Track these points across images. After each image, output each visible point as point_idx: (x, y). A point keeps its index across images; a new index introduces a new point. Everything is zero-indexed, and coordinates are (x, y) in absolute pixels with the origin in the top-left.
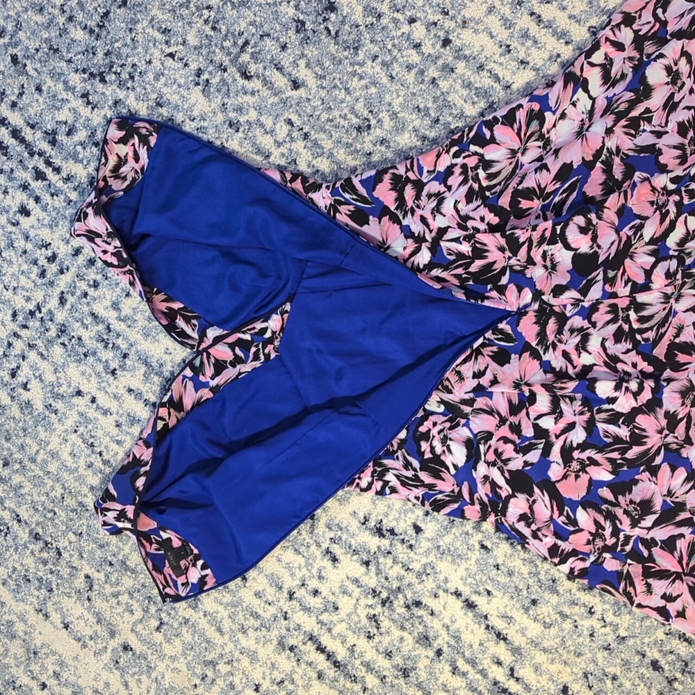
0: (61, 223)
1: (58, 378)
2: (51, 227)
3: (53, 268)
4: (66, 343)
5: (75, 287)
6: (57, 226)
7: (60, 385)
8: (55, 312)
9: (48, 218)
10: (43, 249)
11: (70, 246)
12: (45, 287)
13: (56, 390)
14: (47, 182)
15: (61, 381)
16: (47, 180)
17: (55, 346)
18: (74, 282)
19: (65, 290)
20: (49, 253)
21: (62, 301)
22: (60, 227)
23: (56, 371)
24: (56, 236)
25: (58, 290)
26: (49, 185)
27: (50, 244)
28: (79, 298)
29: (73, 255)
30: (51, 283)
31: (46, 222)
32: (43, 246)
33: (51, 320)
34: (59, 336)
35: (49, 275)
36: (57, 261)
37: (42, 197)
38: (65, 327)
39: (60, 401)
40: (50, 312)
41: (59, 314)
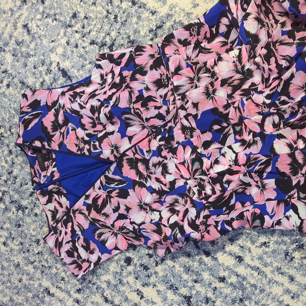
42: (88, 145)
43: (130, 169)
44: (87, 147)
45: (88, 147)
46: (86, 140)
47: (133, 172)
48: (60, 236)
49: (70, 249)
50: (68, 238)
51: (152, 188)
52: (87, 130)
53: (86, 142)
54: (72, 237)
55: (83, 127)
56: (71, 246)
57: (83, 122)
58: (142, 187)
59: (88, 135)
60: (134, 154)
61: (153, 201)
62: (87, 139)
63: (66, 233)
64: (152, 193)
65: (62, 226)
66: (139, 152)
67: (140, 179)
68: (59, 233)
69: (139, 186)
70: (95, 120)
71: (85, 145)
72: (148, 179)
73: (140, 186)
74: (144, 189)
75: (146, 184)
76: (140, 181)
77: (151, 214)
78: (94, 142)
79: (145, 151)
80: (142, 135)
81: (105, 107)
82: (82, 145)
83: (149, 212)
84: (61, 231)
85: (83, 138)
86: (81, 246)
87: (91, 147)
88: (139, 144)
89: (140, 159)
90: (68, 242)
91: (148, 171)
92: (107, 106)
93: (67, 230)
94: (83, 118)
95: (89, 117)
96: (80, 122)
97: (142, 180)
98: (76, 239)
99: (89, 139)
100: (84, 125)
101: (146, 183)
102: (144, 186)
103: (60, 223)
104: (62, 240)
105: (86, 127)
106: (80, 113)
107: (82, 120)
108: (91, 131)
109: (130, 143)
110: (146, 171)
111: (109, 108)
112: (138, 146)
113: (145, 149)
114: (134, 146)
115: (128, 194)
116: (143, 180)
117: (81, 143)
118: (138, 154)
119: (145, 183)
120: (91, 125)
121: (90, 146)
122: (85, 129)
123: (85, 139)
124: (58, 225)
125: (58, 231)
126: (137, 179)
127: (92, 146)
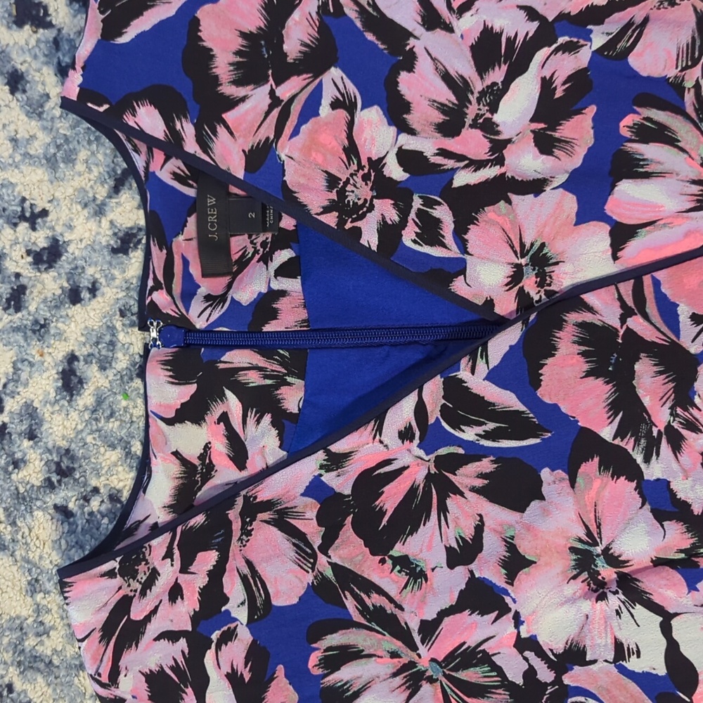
0: (83, 154)
1: (38, 610)
2: (51, 162)
3: (50, 283)
4: (71, 506)
5: (112, 344)
6: (70, 159)
7: (43, 631)
8: (45, 412)
9: (43, 138)
10: (24, 226)
11: (105, 223)
12: (19, 337)
13: (30, 642)
14: (49, 34)
15: (47, 619)
16: (49, 25)
17: (38, 514)
18: (112, 329)
19: (81, 352)
20: (40, 239)
21: (70, 381)
22: (80, 167)
23: (34, 587)
24: (65, 190)
25: (59, 351)
26: (56, 43)
27: (44, 213)
28: (124, 378)
29: (115, 251)
30: (40, 329)
31: (37, 148)
32: (22, 217)
33: (32, 436)
34: (50, 485)
35: (34, 303)
36: (64, 263)
37: (34, 76)
38: (73, 458)
39: (40, 679)
40: (30, 412)
41: (58, 419)
42: (395, 205)
43: (589, 374)
44: (386, 209)
45: (393, 216)
46: (390, 179)
47: (600, 390)
48: (143, 594)
49: (172, 668)
50: (180, 615)
51: (673, 494)
52: (412, 132)
53: (384, 187)
54: (196, 618)
55: (397, 112)
56: (180, 660)
57: (403, 88)
58: (616, 475)
59: (406, 158)
60: (626, 313)
61: (653, 555)
62: (395, 171)
63: (176, 593)
64: (661, 516)
65: (169, 554)
66: (651, 308)
67: (620, 433)
68: (142, 577)
69: (604, 466)
70: (473, 99)
71: (377, 197)
72: (665, 447)
73: (606, 469)
74: (626, 487)
75: (643, 466)
76: (617, 442)
77: (618, 613)
78: (430, 203)
79: (684, 312)
80: (687, 234)
81: (556, 51)
82: (360, 192)
83: (614, 601)
84: (154, 574)
85: (377, 164)
86: (228, 676)
87: (410, 223)
88: (660, 275)
89: (654, 343)
90: (171, 636)
91: (679, 411)
92: (570, 48)
93: (184, 579)
94: (410, 69)
95: (446, 77)
96: (392, 84)
97: (628, 444)
98: (215, 636)
99: (407, 175)
100: (406, 107)
101: (647, 460)
102: (633, 472)
103: (166, 537)
104: (148, 619)
105: (413, 119)
106: (412, 42)
107: (404, 76)
108: (427, 145)
109: (615, 258)
110: (672, 408)
111: (583, 58)
112: (657, 284)
113: (688, 305)
114: (636, 274)
115: (534, 492)
116: (637, 442)
117: (359, 180)
118: (646, 317)
119: (639, 459)
120: (439, 117)
121: (404, 213)
122: (404, 128)
123: (386, 172)
124: (154, 543)
125: (142, 568)
126: (607, 433)
127: (413, 215)
